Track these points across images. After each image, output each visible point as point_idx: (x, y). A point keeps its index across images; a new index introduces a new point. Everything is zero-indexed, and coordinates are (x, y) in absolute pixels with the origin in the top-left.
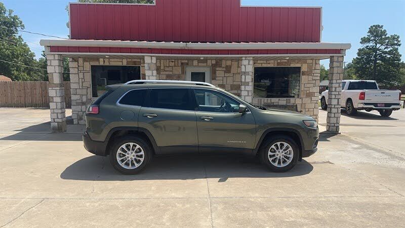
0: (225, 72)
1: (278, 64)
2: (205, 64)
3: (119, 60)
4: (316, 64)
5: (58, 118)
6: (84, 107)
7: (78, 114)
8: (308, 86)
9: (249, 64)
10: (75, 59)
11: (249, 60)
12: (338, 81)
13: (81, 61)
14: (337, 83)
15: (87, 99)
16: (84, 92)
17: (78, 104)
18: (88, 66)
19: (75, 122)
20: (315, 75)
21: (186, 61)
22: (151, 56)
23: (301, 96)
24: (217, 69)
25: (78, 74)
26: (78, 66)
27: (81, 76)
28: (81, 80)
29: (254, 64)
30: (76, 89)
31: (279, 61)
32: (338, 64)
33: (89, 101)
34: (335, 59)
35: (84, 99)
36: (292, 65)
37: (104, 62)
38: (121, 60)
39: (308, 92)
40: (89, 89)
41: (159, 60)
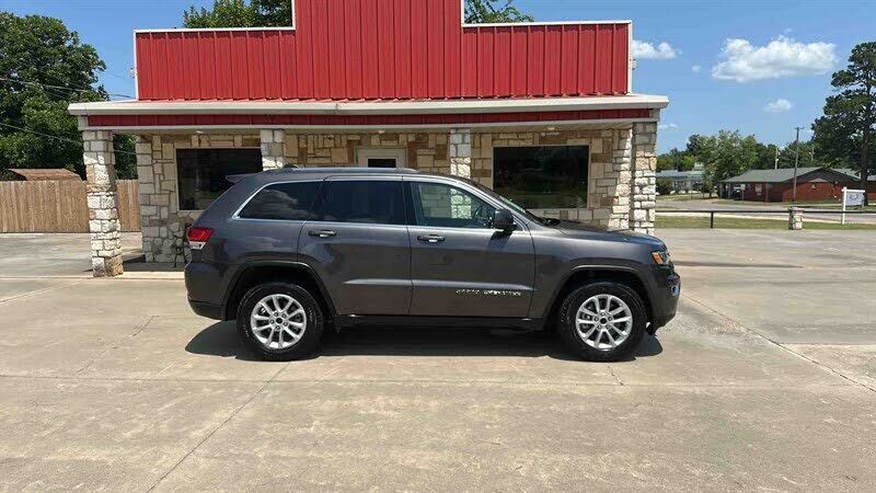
0: (435, 158)
1: (542, 139)
2: (395, 143)
3: (227, 137)
4: (621, 138)
5: (104, 249)
6: (164, 229)
7: (153, 244)
8: (605, 183)
9: (463, 143)
10: (146, 138)
11: (464, 135)
12: (647, 174)
13: (157, 141)
15: (170, 214)
16: (165, 198)
17: (152, 224)
18: (170, 151)
19: (149, 257)
20: (618, 161)
21: (358, 138)
22: (274, 130)
23: (590, 203)
24: (420, 151)
25: (152, 165)
26: (153, 151)
27: (158, 169)
28: (157, 177)
29: (493, 140)
30: (149, 195)
31: (543, 134)
33: (173, 217)
34: (640, 128)
35: (164, 214)
36: (570, 143)
37: (200, 141)
38: (231, 138)
39: (604, 196)
40: (173, 195)
41: (303, 137)
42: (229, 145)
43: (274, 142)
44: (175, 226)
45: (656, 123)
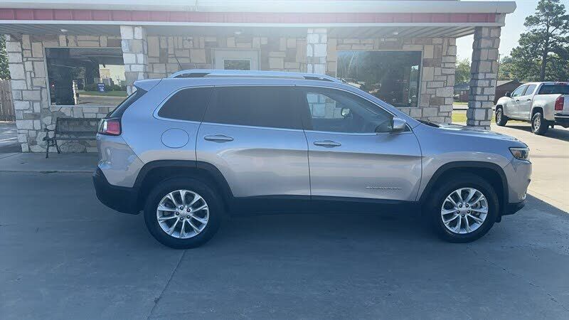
0: (285, 60)
1: (381, 45)
2: (248, 45)
3: (93, 38)
4: (449, 45)
6: (37, 124)
7: (28, 136)
8: (434, 85)
9: (320, 42)
10: (16, 37)
11: (320, 34)
12: (488, 76)
13: (26, 39)
14: (485, 79)
15: (42, 109)
16: (36, 96)
17: (26, 117)
18: (38, 49)
19: (25, 148)
20: (447, 65)
21: (215, 40)
22: (134, 26)
23: (421, 104)
24: (271, 54)
25: (23, 63)
26: (23, 50)
27: (28, 65)
28: (28, 74)
29: (338, 45)
30: (22, 90)
31: (382, 39)
32: (489, 43)
33: (45, 111)
34: (485, 32)
35: (37, 108)
36: (406, 48)
37: (67, 41)
38: (97, 38)
39: (433, 96)
40: (44, 90)
41: (164, 38)
42: (95, 45)
43: (134, 39)
44: (48, 120)
45: (500, 27)
